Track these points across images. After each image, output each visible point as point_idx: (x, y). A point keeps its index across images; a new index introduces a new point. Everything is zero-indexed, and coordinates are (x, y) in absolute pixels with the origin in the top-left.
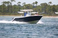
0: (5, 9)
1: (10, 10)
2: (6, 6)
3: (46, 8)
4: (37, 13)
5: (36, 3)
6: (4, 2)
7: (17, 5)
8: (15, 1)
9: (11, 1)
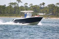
0: (12, 10)
1: (16, 11)
2: (13, 7)
3: (54, 10)
4: (45, 14)
5: (44, 4)
6: (10, 3)
7: (24, 6)
8: (21, 2)
9: (17, 3)
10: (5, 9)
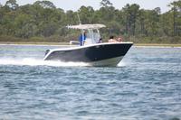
10: (158, 20)
